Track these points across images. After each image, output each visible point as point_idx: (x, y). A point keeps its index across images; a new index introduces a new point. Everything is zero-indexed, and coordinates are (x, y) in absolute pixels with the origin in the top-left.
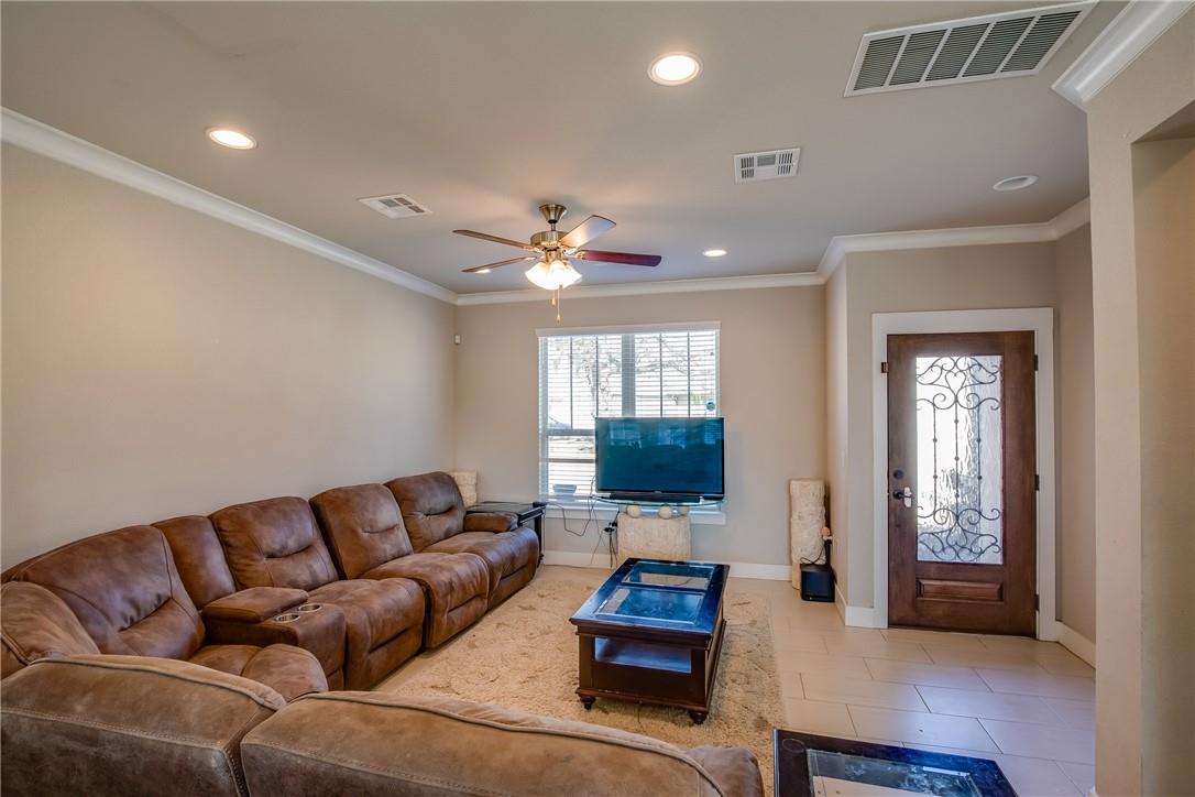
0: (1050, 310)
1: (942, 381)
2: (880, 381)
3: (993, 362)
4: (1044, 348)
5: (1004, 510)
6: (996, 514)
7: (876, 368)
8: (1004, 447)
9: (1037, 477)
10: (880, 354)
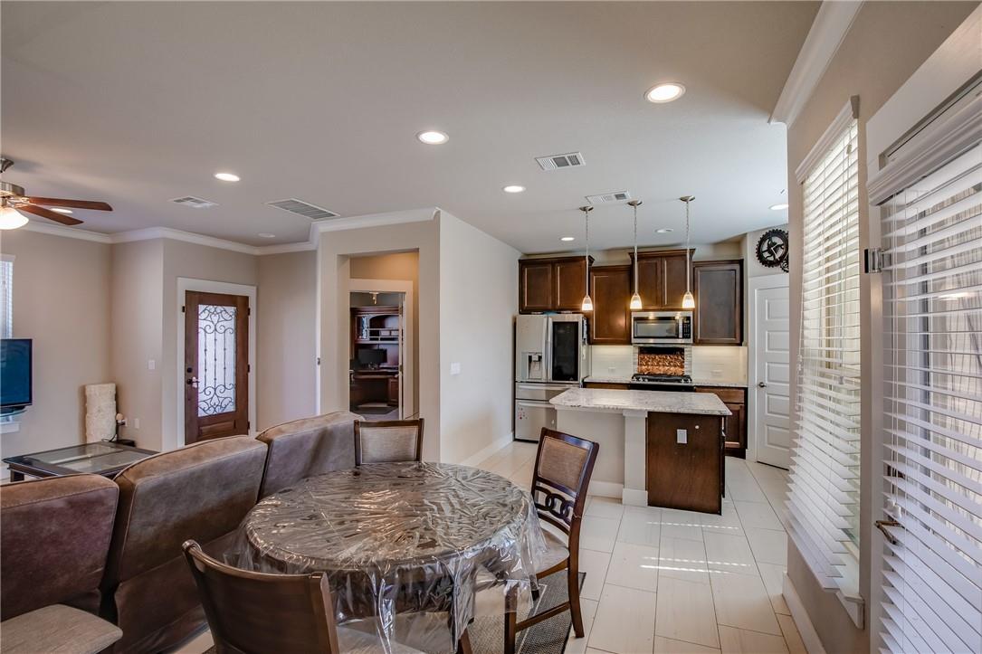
0: (255, 288)
1: (209, 319)
2: (181, 316)
3: (231, 310)
4: (252, 305)
5: (236, 385)
6: (231, 386)
7: (180, 309)
8: (236, 352)
9: (249, 366)
10: (182, 302)
